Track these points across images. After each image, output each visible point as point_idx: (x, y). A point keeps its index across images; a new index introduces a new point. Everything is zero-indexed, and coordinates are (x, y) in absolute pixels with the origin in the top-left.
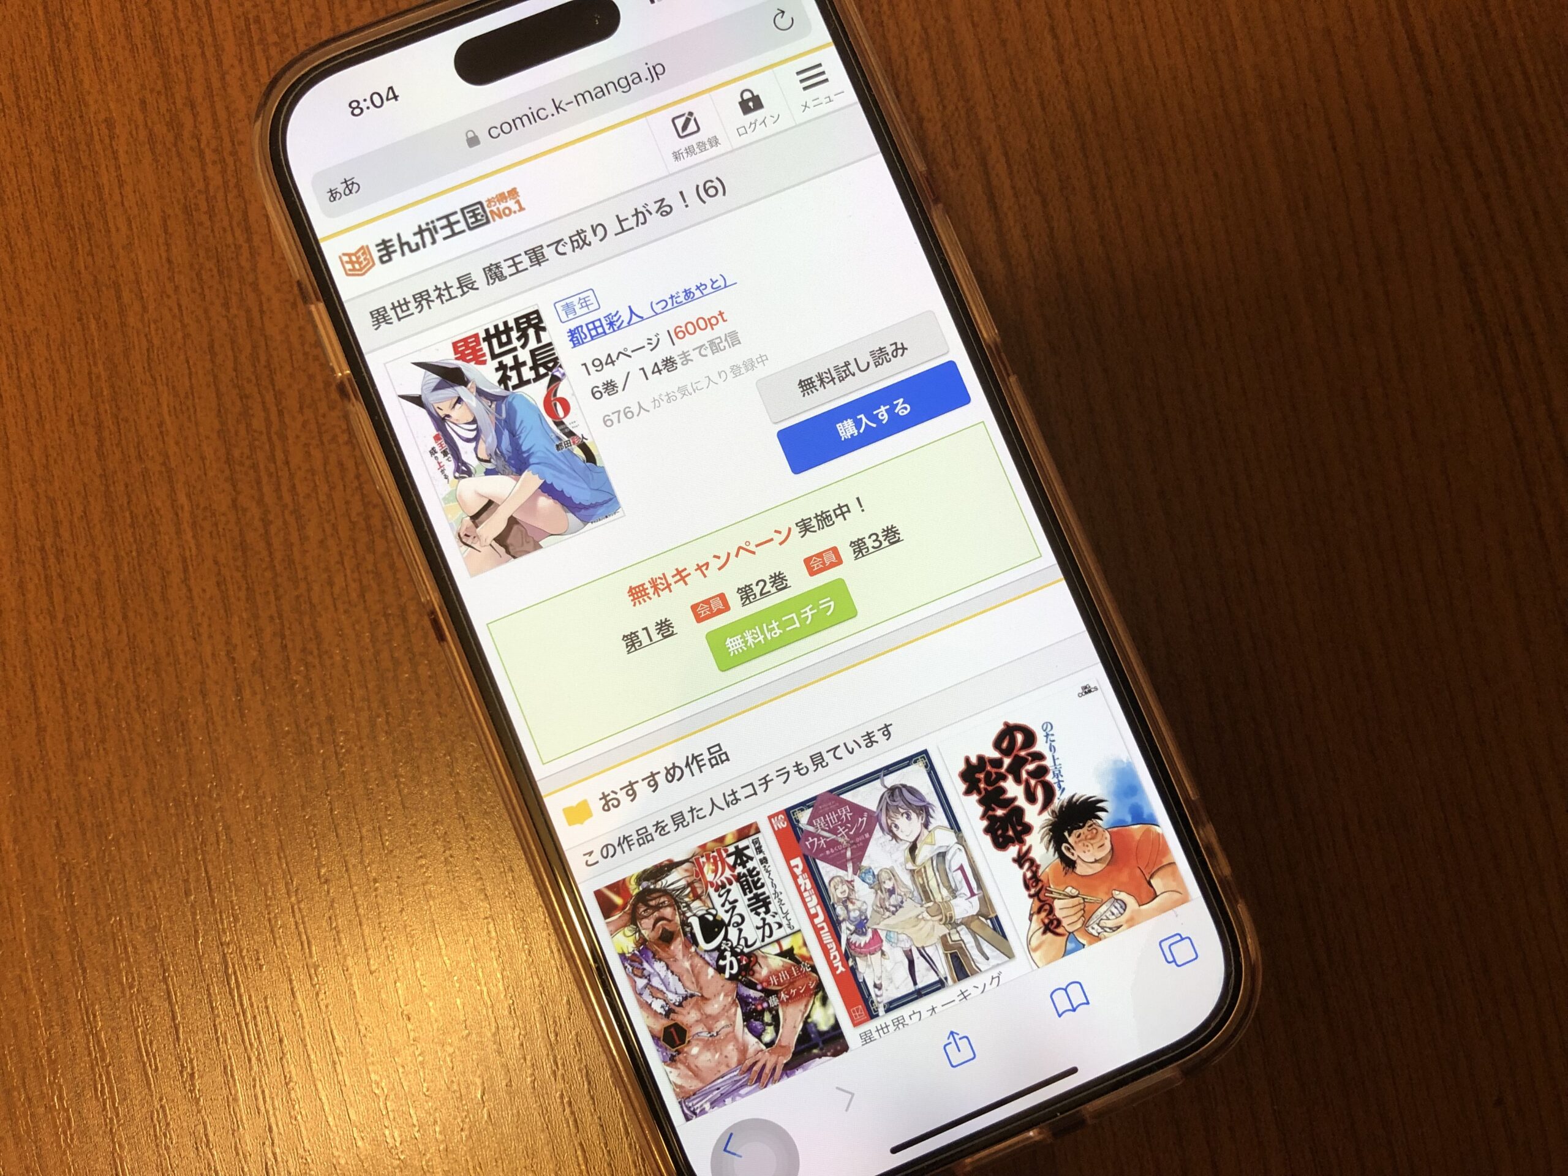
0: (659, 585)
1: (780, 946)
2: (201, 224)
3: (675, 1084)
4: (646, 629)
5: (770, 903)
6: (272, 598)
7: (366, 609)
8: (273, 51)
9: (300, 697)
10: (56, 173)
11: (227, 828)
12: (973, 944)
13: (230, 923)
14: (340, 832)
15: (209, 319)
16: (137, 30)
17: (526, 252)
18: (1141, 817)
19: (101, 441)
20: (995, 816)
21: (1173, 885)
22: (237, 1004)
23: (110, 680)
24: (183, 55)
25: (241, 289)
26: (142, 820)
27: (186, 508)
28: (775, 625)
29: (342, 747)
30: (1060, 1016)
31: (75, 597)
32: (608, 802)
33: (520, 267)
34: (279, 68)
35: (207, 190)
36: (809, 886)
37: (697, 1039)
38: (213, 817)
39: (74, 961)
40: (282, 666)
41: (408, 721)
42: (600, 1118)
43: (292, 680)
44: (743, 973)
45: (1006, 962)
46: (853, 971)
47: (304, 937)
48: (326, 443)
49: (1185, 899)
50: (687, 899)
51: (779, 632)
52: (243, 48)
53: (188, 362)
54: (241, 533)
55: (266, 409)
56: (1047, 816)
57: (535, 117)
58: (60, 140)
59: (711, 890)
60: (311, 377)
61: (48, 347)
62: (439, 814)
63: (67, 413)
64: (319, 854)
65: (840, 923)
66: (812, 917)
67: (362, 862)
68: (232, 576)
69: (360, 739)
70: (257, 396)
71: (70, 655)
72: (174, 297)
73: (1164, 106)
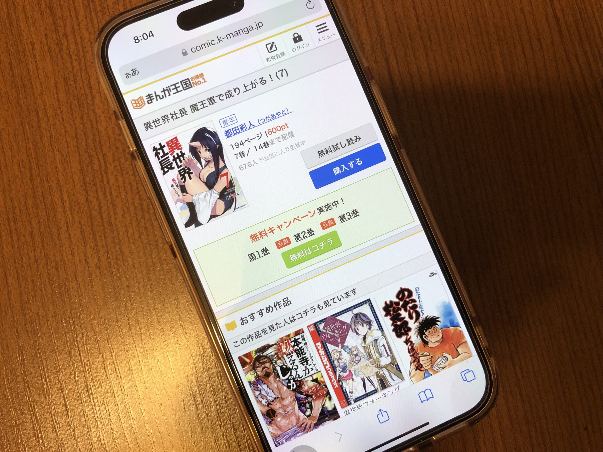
1: (313, 378)
2: (71, 85)
6: (103, 238)
7: (142, 242)
8: (100, 14)
9: (115, 278)
11: (86, 331)
12: (388, 375)
13: (88, 368)
14: (133, 331)
15: (75, 124)
16: (43, 5)
18: (454, 324)
19: (31, 175)
20: (397, 325)
21: (466, 350)
22: (92, 401)
23: (37, 271)
24: (62, 16)
25: (88, 112)
26: (52, 328)
27: (67, 201)
29: (133, 298)
30: (422, 402)
31: (22, 238)
32: (243, 321)
34: (104, 23)
35: (73, 72)
36: (324, 354)
37: (280, 415)
38: (81, 326)
39: (25, 385)
40: (108, 265)
41: (160, 287)
42: (238, 443)
43: (112, 270)
44: (298, 388)
45: (401, 382)
46: (341, 386)
47: (119, 374)
48: (124, 175)
49: (470, 356)
50: (275, 360)
51: (310, 252)
52: (87, 13)
53: (66, 142)
54: (90, 211)
55: (99, 161)
57: (210, 44)
58: (12, 50)
59: (285, 356)
60: (117, 148)
61: (9, 135)
62: (172, 324)
63: (17, 163)
64: (124, 341)
65: (336, 368)
66: (325, 366)
67: (142, 344)
68: (87, 229)
69: (140, 294)
70: (95, 156)
71: (21, 261)
72: (60, 115)
73: (458, 39)
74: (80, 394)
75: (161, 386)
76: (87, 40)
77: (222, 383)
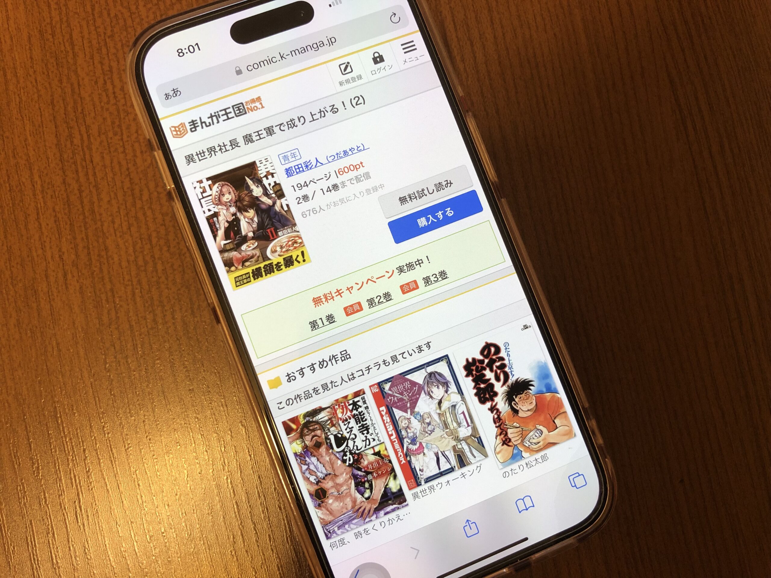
3: (321, 518)
12: (468, 450)
21: (565, 423)
33: (261, 136)
37: (331, 496)
44: (355, 463)
45: (484, 459)
56: (505, 388)
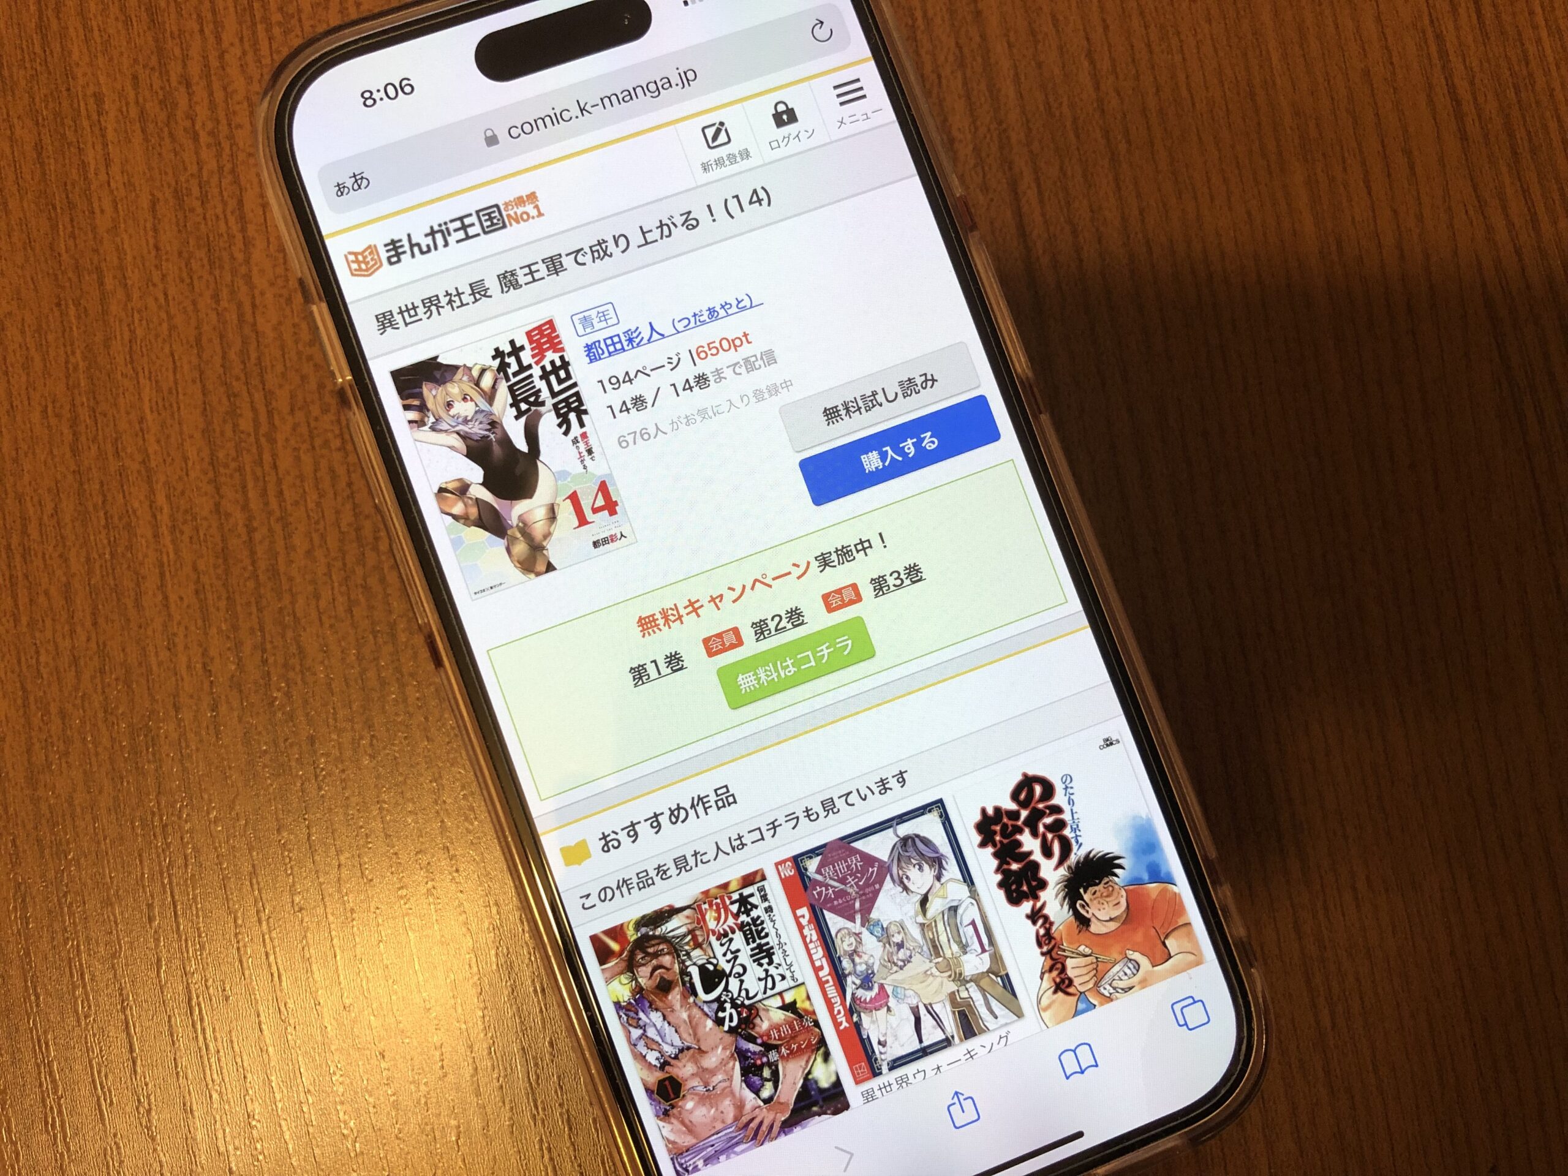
0: (672, 616)
2: (192, 210)
3: (668, 1140)
4: (655, 662)
5: (773, 953)
6: (254, 609)
7: (354, 626)
8: (277, 31)
9: (279, 715)
10: (39, 147)
11: (196, 850)
12: (982, 1002)
13: (196, 951)
14: (317, 858)
15: (197, 311)
17: (543, 261)
18: (1158, 875)
19: (76, 436)
21: (1188, 946)
22: (201, 1037)
23: (76, 689)
24: (180, 30)
25: (232, 281)
26: (105, 839)
27: (166, 510)
28: (789, 662)
29: (323, 769)
30: (1068, 1078)
31: (42, 599)
32: (608, 843)
34: (285, 52)
35: (200, 176)
36: (815, 937)
37: (692, 1094)
38: (182, 838)
39: (26, 986)
41: (393, 744)
42: (580, 1166)
43: (271, 696)
44: (743, 1026)
45: (1015, 1021)
46: (858, 1026)
47: (274, 969)
48: (317, 448)
49: (1198, 963)
51: (793, 669)
52: (244, 26)
53: (172, 355)
54: (223, 539)
55: (254, 409)
57: (557, 118)
58: (44, 113)
60: (303, 378)
61: (23, 332)
62: (422, 843)
63: (40, 404)
64: (294, 882)
65: (845, 976)
66: (817, 970)
67: (339, 891)
68: (211, 585)
69: (342, 762)
70: (245, 394)
71: (34, 661)
72: (161, 286)
73: (1200, 139)
74: (169, 1017)
75: (384, 1005)
76: (239, 97)
77: (545, 1005)
